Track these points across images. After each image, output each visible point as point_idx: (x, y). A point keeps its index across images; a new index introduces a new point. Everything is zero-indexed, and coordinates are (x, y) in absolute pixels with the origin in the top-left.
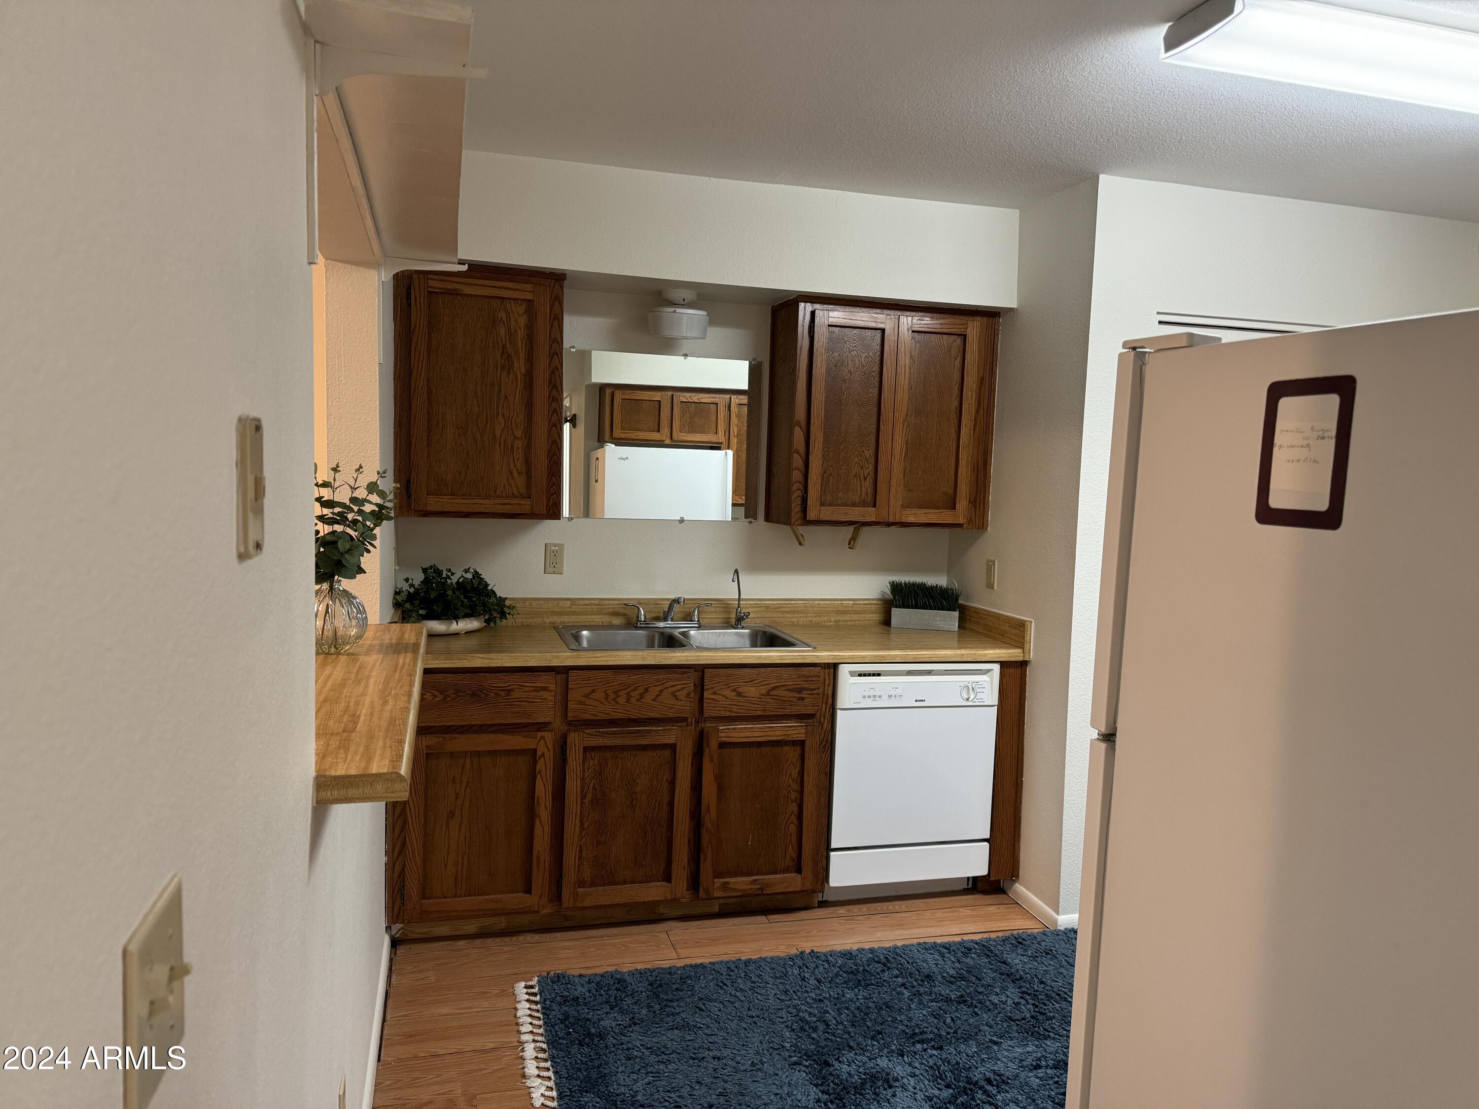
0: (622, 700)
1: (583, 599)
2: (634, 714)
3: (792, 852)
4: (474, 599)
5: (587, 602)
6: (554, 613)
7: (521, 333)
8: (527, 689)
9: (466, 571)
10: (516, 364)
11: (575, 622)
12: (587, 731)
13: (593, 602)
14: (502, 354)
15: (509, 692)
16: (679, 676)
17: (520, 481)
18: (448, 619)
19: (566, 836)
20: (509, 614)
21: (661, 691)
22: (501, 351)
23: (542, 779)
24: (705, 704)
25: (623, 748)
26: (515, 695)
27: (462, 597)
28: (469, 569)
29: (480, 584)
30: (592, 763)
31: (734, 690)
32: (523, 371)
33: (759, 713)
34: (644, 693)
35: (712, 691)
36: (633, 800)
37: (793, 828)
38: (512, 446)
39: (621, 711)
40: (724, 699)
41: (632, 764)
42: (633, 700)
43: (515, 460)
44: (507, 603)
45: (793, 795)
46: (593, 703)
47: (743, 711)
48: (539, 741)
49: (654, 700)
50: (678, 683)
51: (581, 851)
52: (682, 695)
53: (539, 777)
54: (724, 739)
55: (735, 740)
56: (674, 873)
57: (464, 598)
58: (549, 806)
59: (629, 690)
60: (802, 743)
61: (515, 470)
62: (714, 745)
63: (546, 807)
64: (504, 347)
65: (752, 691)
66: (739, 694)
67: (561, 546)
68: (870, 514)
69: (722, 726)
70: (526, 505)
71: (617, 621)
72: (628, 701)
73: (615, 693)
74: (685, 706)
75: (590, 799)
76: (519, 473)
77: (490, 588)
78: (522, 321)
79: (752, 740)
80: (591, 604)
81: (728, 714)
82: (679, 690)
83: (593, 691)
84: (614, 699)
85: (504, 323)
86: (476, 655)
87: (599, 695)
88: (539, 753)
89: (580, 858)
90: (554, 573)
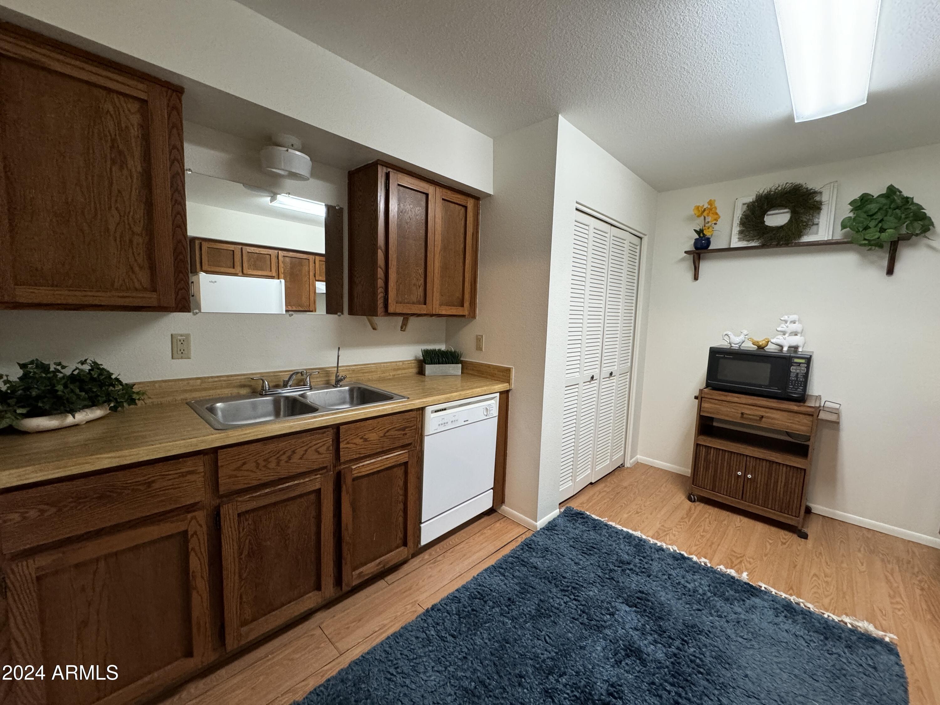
0: (273, 465)
1: (212, 377)
2: (284, 473)
3: (400, 535)
4: (95, 390)
5: (216, 379)
6: (185, 391)
7: (135, 132)
8: (171, 477)
9: (83, 363)
10: (130, 163)
11: (206, 396)
12: (240, 499)
13: (222, 379)
14: (112, 147)
15: (149, 484)
16: (320, 436)
17: (143, 277)
18: (61, 413)
19: (226, 592)
20: (139, 399)
21: (306, 451)
22: (109, 144)
23: (196, 554)
24: (341, 453)
25: (275, 504)
26: (156, 486)
27: (77, 391)
28: (86, 360)
29: (100, 374)
30: (246, 524)
31: (361, 438)
32: (139, 169)
33: (379, 450)
34: (291, 455)
35: (346, 442)
36: (286, 540)
37: (401, 519)
38: (131, 241)
39: (272, 474)
40: (355, 446)
41: (284, 513)
42: (282, 463)
43: (136, 255)
44: (135, 389)
45: (401, 498)
46: (246, 473)
47: (368, 452)
48: (190, 522)
49: (301, 458)
50: (319, 441)
51: (241, 598)
52: (323, 450)
53: (192, 554)
54: (355, 475)
55: (363, 474)
56: (323, 583)
57: (81, 391)
58: (206, 575)
59: (278, 456)
60: (406, 464)
61: (135, 264)
62: (349, 481)
63: (202, 577)
64: (113, 140)
65: (373, 436)
66: (366, 440)
67: (188, 336)
68: (423, 309)
69: (353, 465)
70: (152, 299)
71: (243, 391)
72: (278, 464)
73: (264, 460)
74: (327, 458)
75: (247, 553)
76: (141, 268)
77: (113, 377)
78: (135, 119)
79: (375, 470)
80: (220, 381)
81: (358, 456)
82: (321, 447)
83: (244, 464)
84: (265, 466)
85: (111, 116)
86: (102, 456)
87: (251, 465)
88: (190, 533)
89: (241, 603)
90: (182, 358)
